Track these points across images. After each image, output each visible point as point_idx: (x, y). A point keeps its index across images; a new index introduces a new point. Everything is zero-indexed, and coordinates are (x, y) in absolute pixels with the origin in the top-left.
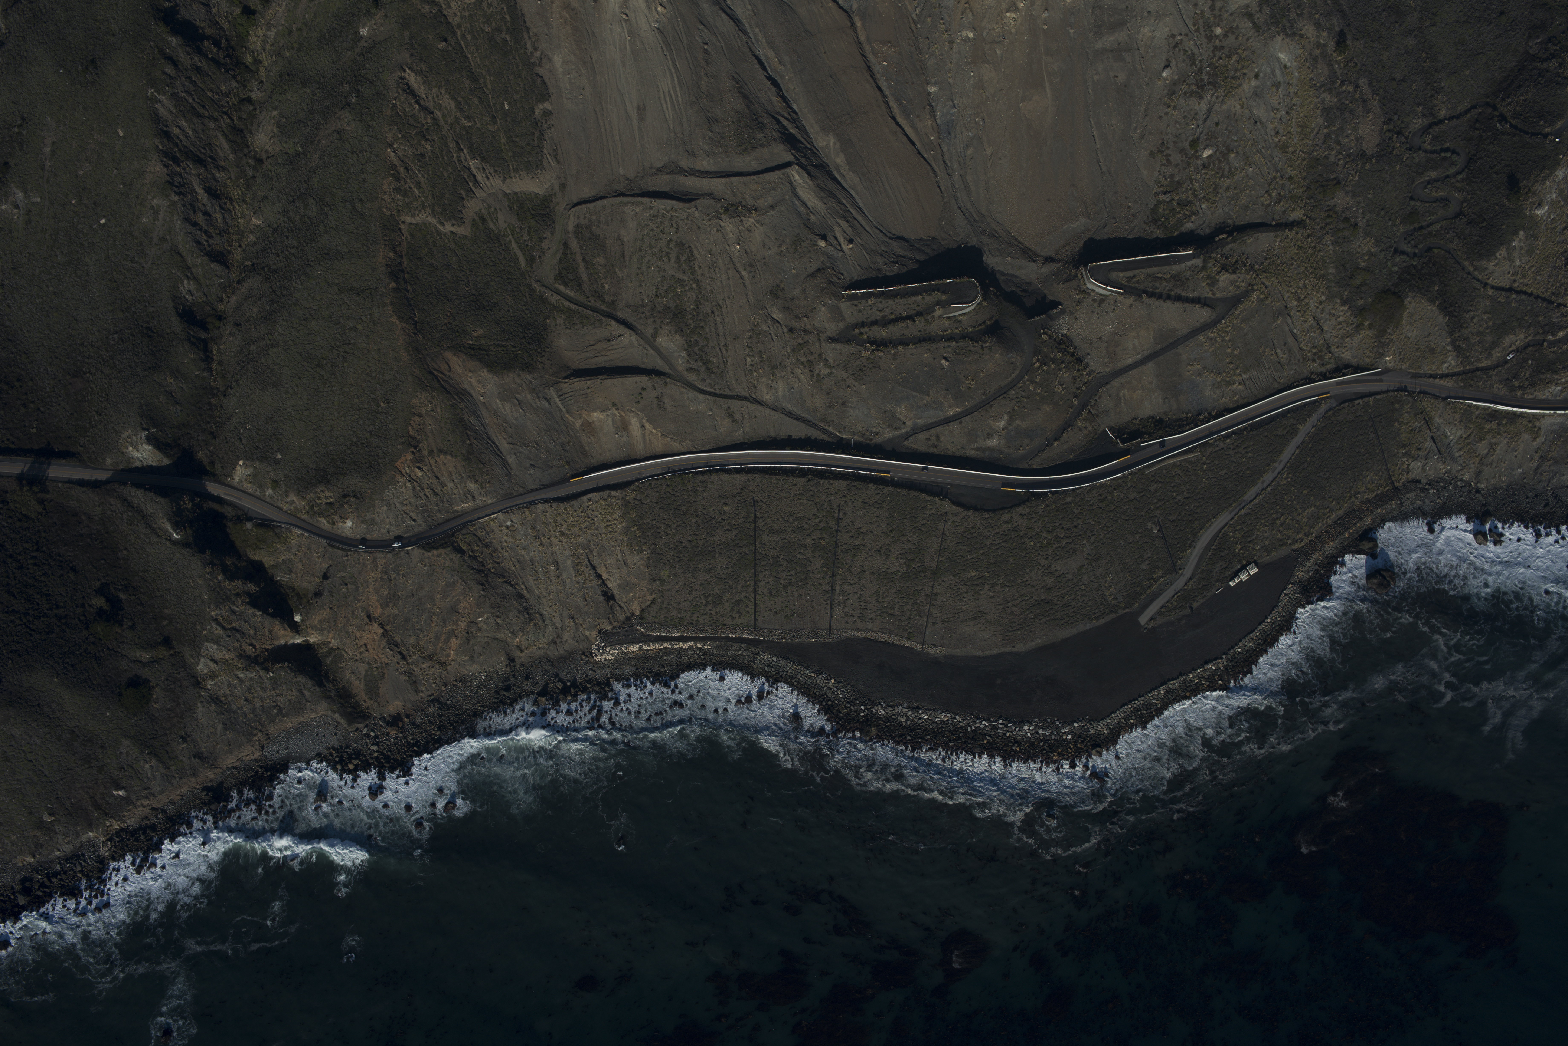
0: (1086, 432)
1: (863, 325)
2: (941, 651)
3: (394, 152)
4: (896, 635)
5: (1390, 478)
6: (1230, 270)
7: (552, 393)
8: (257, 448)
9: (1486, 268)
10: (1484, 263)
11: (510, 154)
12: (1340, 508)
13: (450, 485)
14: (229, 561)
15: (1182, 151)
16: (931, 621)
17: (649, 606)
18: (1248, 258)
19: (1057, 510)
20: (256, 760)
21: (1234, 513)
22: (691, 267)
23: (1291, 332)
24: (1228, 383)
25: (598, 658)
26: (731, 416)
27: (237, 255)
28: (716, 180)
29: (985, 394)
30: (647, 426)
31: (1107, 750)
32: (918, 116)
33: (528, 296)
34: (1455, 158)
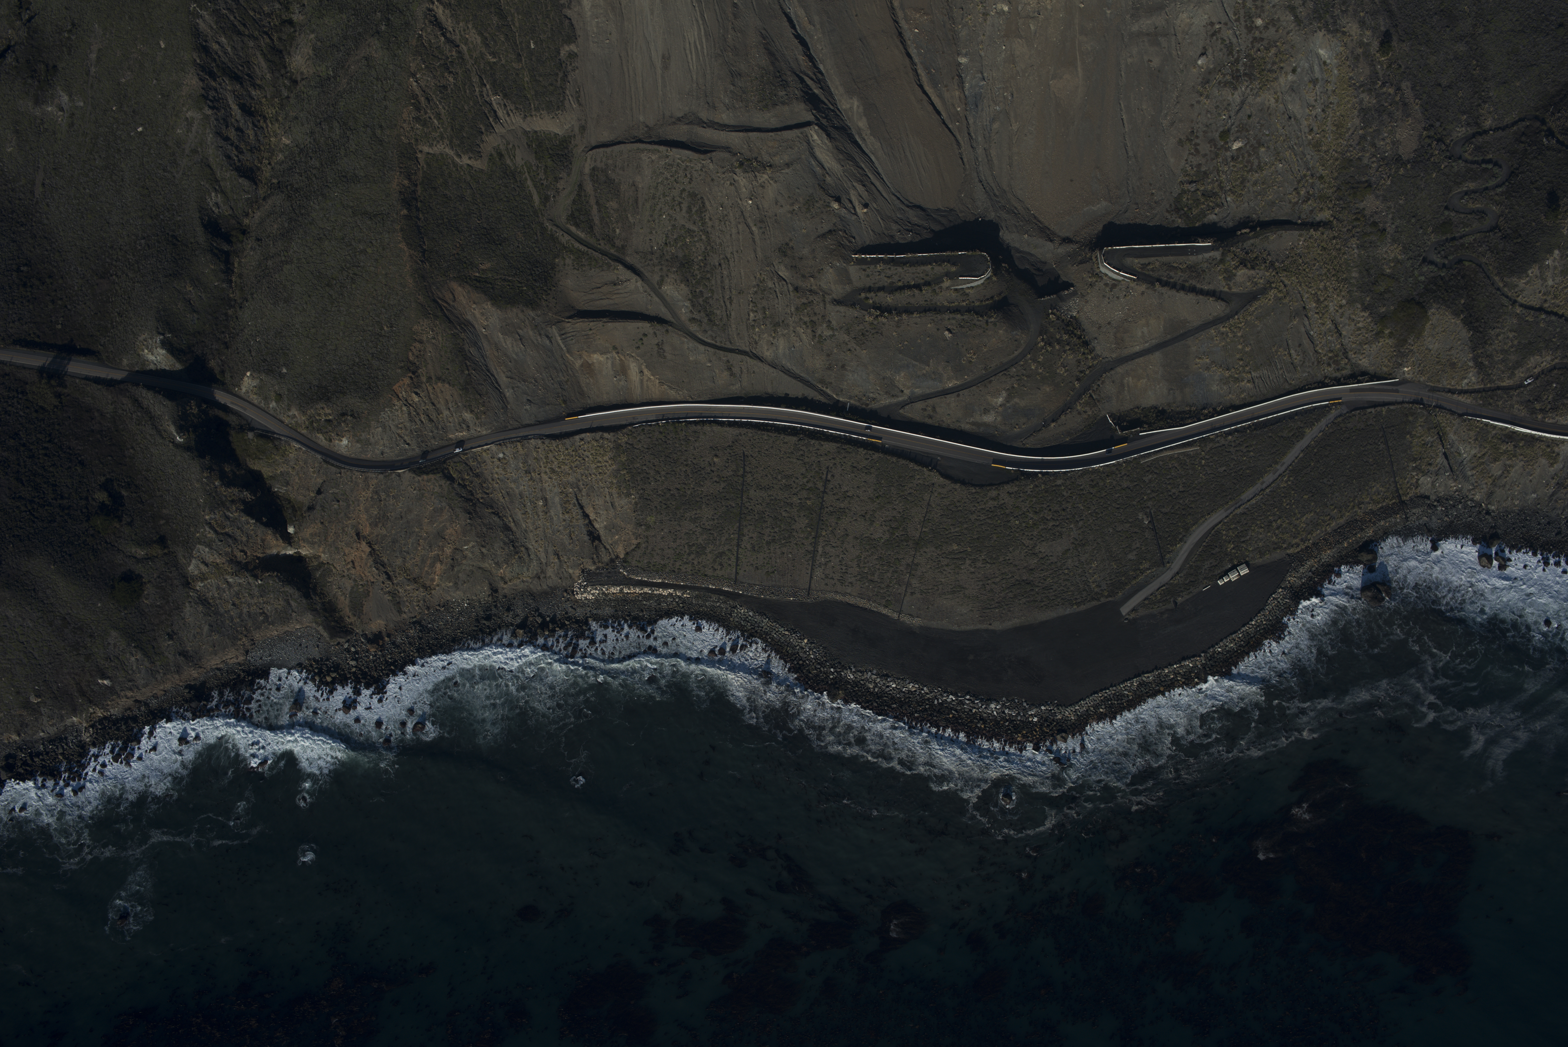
0: (1085, 416)
1: (870, 290)
2: (916, 622)
3: (416, 82)
4: (874, 601)
5: (1397, 491)
6: (1249, 266)
7: (554, 331)
8: (265, 360)
9: (1517, 286)
10: (1515, 280)
11: (533, 92)
12: (1342, 517)
13: (446, 413)
14: (227, 468)
15: (1212, 141)
16: (909, 591)
17: (633, 550)
18: (1269, 254)
19: (1046, 492)
20: (239, 664)
21: (1229, 511)
22: (702, 219)
23: (1308, 333)
24: (1237, 380)
25: (579, 597)
26: (729, 369)
27: (266, 172)
28: (734, 134)
29: (985, 369)
30: (646, 371)
31: (1073, 736)
32: (946, 86)
33: (539, 234)
34: (1496, 170)
